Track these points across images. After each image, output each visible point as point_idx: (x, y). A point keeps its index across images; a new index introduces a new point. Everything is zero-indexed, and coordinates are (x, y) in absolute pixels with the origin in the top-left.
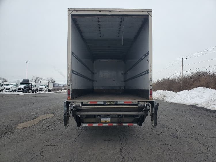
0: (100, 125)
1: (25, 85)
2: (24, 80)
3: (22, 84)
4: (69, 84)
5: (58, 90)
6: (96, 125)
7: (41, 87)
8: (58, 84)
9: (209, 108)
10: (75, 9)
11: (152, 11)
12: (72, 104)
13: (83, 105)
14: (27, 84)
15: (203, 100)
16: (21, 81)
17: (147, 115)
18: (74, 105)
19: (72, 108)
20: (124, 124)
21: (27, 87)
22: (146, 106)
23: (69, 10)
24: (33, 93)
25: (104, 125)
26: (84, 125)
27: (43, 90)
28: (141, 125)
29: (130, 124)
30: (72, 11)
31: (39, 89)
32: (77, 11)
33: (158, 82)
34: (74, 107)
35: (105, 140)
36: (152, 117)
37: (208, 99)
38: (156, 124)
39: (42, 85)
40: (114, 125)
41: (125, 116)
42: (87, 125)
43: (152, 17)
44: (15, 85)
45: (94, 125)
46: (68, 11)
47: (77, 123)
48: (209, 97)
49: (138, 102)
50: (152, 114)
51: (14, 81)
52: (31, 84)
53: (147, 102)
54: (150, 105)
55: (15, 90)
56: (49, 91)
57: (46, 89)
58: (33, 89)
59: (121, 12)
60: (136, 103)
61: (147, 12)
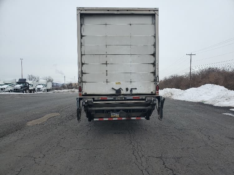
0: (111, 119)
1: (22, 85)
2: (20, 80)
3: (18, 83)
4: (80, 81)
5: (57, 89)
6: (107, 119)
7: (39, 87)
8: (57, 84)
9: (216, 104)
10: (83, 8)
11: (158, 10)
12: (84, 100)
13: (94, 101)
14: (23, 83)
15: (211, 97)
16: (17, 81)
17: (154, 109)
18: (86, 101)
19: (84, 103)
20: (133, 118)
21: (24, 87)
22: (153, 101)
23: (79, 9)
24: (31, 93)
25: (114, 119)
26: (95, 120)
27: (41, 90)
28: (148, 118)
29: (138, 118)
30: (81, 10)
31: (36, 89)
32: (86, 10)
33: (165, 79)
34: (86, 103)
35: (115, 133)
36: (158, 111)
37: (216, 96)
38: (162, 116)
39: (39, 84)
40: (123, 119)
41: (134, 111)
42: (98, 119)
43: (158, 15)
44: (11, 85)
45: (105, 119)
46: (77, 10)
47: (88, 118)
48: (217, 94)
49: (146, 97)
50: (159, 108)
51: (8, 80)
52: (28, 83)
53: (153, 97)
54: (157, 100)
55: (11, 90)
56: (48, 90)
57: (44, 88)
58: (30, 88)
59: (128, 11)
60: (144, 98)
61: (154, 11)
